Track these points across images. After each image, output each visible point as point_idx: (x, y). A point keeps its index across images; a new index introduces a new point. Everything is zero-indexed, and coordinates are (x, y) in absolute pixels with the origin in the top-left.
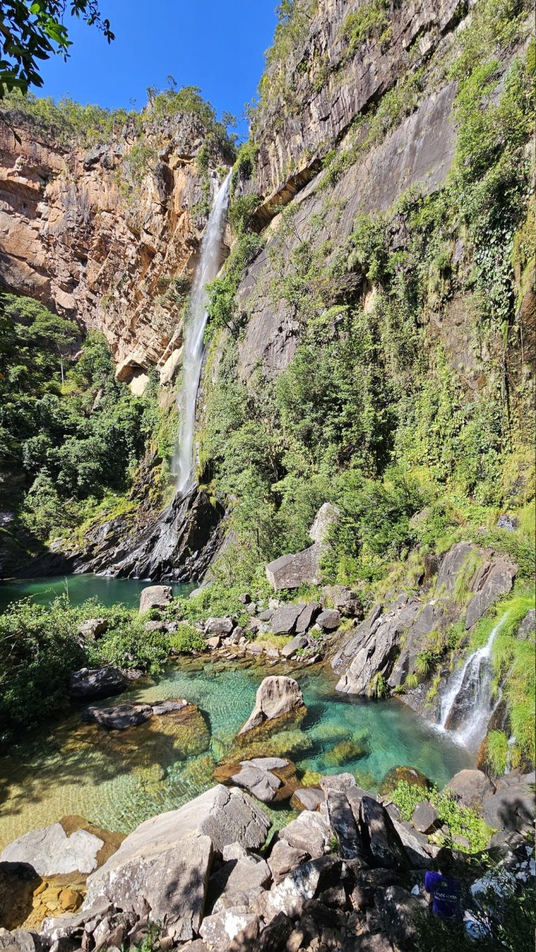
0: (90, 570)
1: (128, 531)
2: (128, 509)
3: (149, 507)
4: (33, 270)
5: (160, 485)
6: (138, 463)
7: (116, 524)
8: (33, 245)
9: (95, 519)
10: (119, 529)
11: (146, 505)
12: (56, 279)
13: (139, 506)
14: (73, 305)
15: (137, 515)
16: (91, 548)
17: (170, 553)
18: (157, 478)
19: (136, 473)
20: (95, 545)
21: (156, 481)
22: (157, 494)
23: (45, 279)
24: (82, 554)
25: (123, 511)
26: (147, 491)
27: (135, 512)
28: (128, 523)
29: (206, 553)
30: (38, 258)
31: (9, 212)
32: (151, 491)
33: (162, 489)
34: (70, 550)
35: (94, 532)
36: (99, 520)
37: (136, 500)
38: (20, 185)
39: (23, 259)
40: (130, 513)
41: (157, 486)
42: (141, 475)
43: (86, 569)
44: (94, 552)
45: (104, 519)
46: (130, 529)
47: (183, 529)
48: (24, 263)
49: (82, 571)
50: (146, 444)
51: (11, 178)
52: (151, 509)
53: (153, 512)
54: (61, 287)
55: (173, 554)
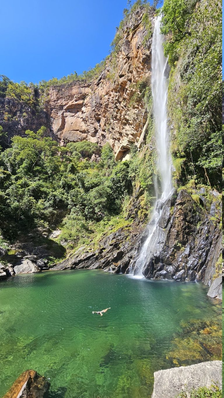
0: (99, 267)
1: (126, 239)
2: (126, 224)
3: (139, 222)
4: (81, 133)
5: (145, 207)
6: (130, 198)
7: (117, 234)
8: (81, 124)
9: (105, 232)
10: (119, 237)
11: (137, 222)
12: (89, 133)
13: (132, 222)
14: (97, 141)
15: (131, 228)
16: (101, 252)
17: (161, 249)
18: (142, 203)
19: (129, 203)
20: (104, 249)
21: (142, 205)
22: (143, 213)
23: (86, 134)
24: (95, 254)
25: (122, 226)
26: (137, 212)
27: (130, 226)
28: (126, 233)
29: (199, 249)
30: (83, 128)
31: (73, 116)
32: (139, 212)
33: (147, 209)
34: (88, 252)
35: (104, 240)
36: (107, 232)
37: (130, 219)
38: (76, 104)
39: (78, 130)
40: (127, 227)
41: (142, 208)
42: (132, 203)
43: (97, 266)
44: (103, 254)
45: (110, 231)
46: (127, 237)
47: (169, 225)
48: (78, 132)
49: (95, 267)
50: (133, 184)
51: (73, 103)
52: (140, 224)
53: (142, 226)
54: (92, 136)
55: (164, 250)
